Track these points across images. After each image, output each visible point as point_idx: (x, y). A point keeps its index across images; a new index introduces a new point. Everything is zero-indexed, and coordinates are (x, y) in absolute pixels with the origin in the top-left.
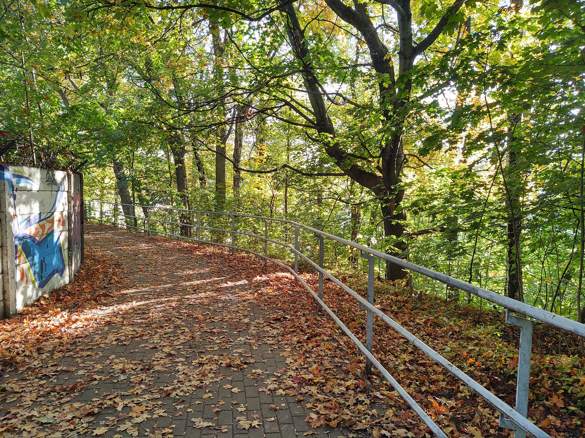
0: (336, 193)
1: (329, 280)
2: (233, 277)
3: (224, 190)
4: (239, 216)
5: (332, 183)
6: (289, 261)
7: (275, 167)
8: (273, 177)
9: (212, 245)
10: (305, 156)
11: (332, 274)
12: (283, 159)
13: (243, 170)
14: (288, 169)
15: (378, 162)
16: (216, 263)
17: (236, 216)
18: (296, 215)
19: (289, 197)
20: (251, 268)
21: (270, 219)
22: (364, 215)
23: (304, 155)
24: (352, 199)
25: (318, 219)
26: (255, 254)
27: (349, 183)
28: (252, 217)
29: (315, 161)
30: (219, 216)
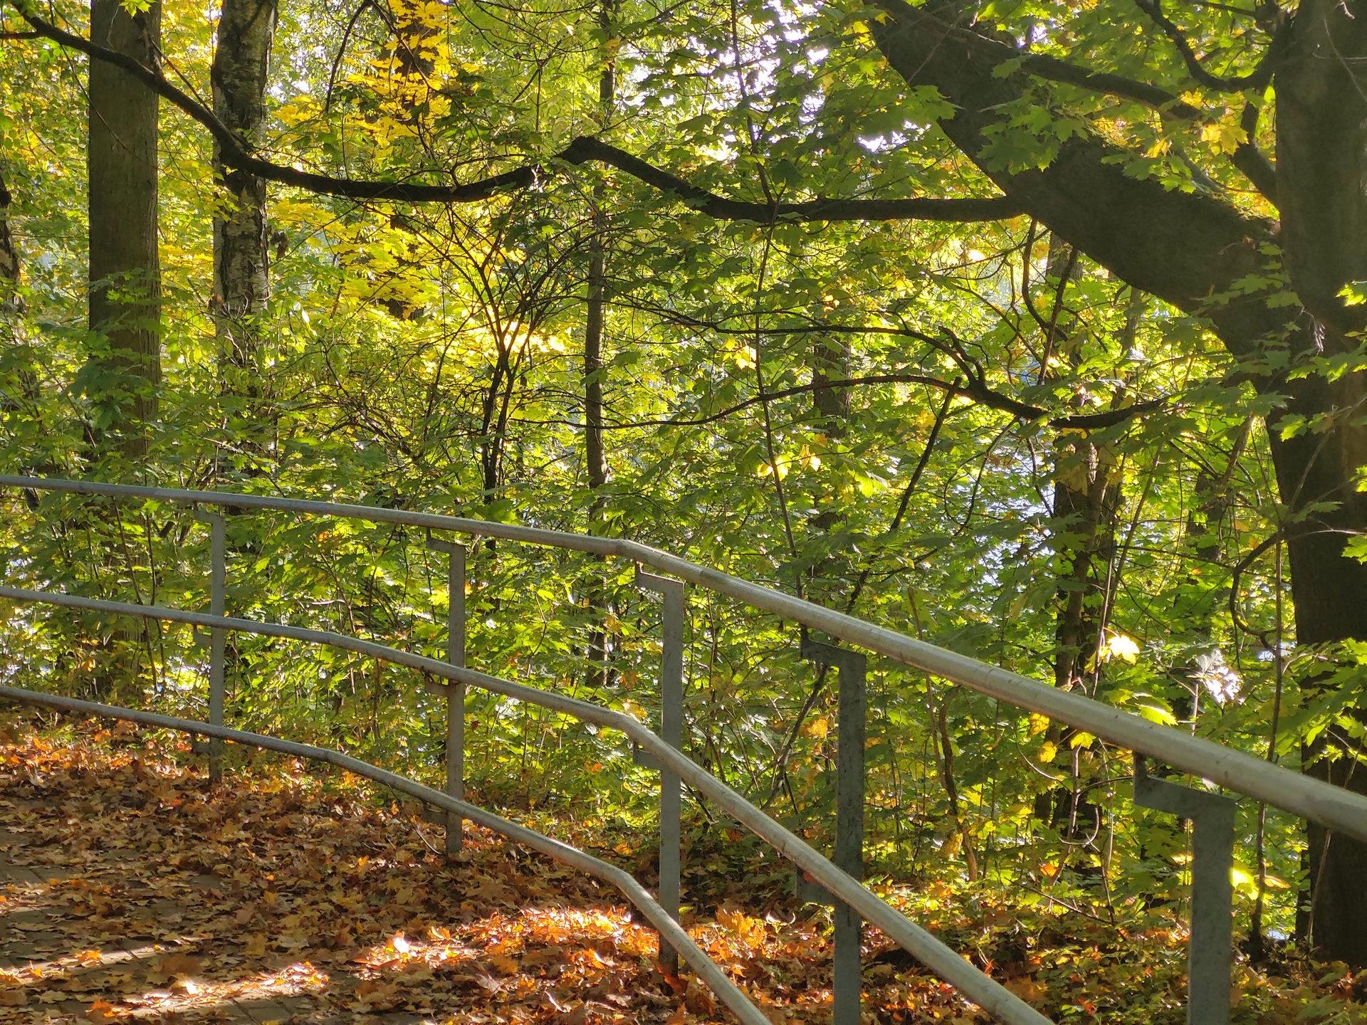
0: (946, 342)
1: (901, 958)
2: (219, 941)
3: (147, 323)
4: (254, 508)
5: (915, 272)
6: (615, 828)
7: (516, 156)
8: (498, 223)
9: (64, 711)
10: (732, 81)
11: (923, 917)
12: (566, 97)
13: (290, 177)
14: (610, 172)
15: (1249, 119)
16: (96, 845)
17: (234, 510)
18: (669, 495)
19: (615, 373)
20: (351, 882)
21: (486, 531)
22: (1148, 494)
23: (721, 71)
24: (1057, 379)
25: (823, 521)
26: (378, 781)
27: (1040, 264)
28: (355, 517)
29: (797, 111)
30: (115, 506)
